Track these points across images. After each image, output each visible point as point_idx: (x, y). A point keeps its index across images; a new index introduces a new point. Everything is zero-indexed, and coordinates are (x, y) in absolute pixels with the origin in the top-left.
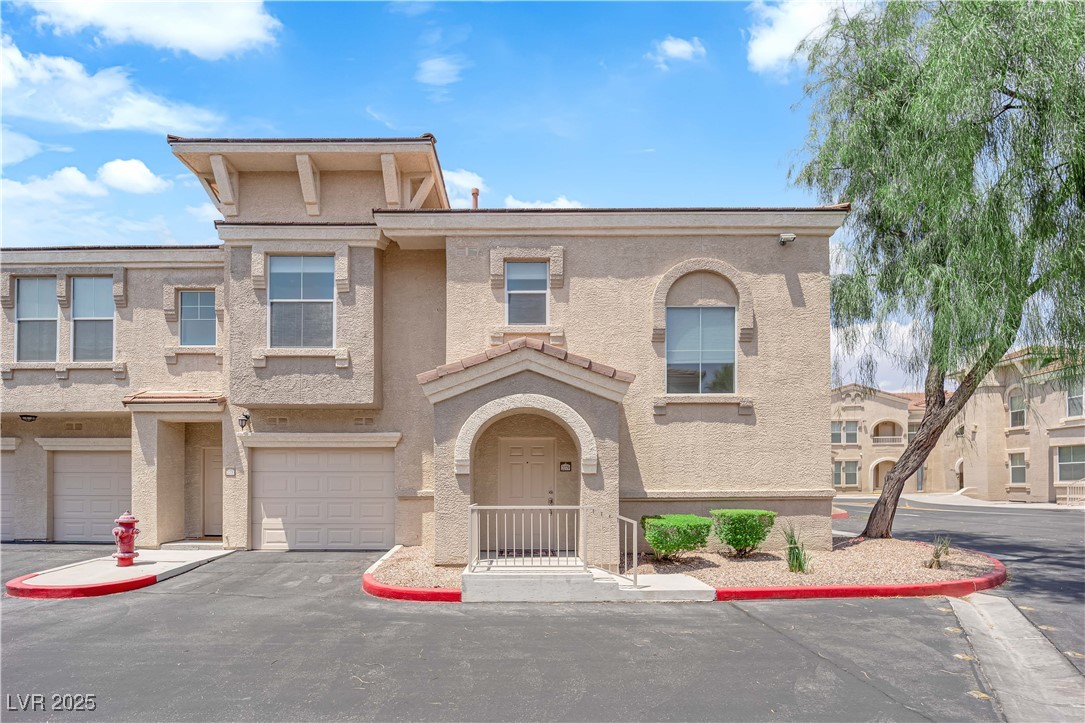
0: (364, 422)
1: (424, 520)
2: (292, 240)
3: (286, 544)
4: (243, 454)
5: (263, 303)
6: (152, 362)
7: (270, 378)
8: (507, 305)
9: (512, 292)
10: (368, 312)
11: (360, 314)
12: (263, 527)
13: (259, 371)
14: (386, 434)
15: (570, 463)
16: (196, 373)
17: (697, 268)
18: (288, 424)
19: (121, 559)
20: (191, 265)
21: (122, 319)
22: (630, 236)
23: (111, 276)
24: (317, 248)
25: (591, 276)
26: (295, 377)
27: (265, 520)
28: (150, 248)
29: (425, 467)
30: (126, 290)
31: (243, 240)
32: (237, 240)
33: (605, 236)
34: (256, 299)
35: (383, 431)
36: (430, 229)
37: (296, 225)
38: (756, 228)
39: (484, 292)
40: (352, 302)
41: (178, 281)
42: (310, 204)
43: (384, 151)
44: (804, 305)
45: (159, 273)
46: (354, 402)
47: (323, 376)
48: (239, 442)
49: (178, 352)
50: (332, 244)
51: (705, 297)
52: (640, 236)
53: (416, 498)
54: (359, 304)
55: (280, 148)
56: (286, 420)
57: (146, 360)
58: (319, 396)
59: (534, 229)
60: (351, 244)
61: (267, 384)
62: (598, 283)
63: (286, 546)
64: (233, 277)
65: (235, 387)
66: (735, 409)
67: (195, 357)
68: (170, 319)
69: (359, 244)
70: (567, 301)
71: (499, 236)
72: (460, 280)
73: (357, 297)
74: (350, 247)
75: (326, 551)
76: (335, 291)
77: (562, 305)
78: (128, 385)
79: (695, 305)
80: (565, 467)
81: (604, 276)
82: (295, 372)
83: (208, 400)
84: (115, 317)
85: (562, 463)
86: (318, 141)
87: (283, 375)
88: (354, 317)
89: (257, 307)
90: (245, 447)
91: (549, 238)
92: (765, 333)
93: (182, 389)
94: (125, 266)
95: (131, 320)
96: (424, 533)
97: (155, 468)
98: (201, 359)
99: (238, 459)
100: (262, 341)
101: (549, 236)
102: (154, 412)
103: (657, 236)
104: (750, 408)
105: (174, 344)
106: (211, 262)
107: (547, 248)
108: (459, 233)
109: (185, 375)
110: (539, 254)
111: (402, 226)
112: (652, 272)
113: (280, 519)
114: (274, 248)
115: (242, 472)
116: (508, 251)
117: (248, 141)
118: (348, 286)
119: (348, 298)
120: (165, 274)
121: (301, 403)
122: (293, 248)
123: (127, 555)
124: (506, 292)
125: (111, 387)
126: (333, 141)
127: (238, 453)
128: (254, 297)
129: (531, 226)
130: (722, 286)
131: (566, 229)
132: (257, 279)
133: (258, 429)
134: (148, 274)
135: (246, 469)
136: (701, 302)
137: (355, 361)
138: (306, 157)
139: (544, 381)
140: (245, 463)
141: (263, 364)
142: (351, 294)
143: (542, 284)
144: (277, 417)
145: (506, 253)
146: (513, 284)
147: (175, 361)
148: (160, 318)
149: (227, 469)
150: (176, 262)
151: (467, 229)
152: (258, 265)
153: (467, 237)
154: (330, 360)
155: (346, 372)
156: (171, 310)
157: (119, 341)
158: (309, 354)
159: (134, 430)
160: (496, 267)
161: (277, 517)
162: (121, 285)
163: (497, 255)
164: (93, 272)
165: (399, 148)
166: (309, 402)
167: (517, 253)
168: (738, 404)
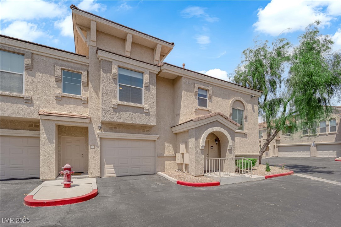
0: (145, 131)
1: (166, 164)
2: (129, 64)
3: (115, 174)
4: (98, 140)
5: (116, 84)
6: (47, 98)
7: (119, 112)
8: (198, 101)
9: (199, 97)
10: (154, 95)
11: (152, 95)
12: (105, 168)
13: (114, 109)
14: (155, 136)
15: (213, 146)
16: (71, 105)
17: (238, 99)
18: (118, 129)
19: (65, 185)
20: (69, 60)
21: (29, 75)
22: (225, 88)
23: (23, 55)
24: (138, 69)
25: (217, 97)
26: (129, 113)
27: (106, 165)
28: (49, 48)
29: (166, 147)
30: (32, 63)
31: (108, 58)
32: (106, 58)
33: (220, 87)
34: (113, 82)
35: (152, 134)
36: (179, 73)
37: (132, 59)
38: (248, 92)
39: (192, 96)
40: (149, 90)
41: (63, 65)
42: (127, 51)
43: (159, 43)
44: (254, 112)
45: (51, 60)
46: (150, 124)
47: (139, 114)
48: (97, 136)
49: (62, 95)
50: (143, 69)
51: (239, 107)
52: (227, 89)
53: (164, 157)
54: (151, 91)
55: (123, 29)
56: (116, 128)
57: (44, 96)
58: (138, 121)
59: (205, 81)
60: (151, 71)
61: (118, 114)
62: (218, 99)
63: (115, 175)
64: (103, 71)
65: (104, 114)
66: (244, 134)
67: (71, 99)
68: (57, 80)
69: (152, 71)
70: (212, 102)
71: (196, 80)
72: (186, 90)
73: (151, 89)
74: (149, 72)
75: (131, 176)
76: (144, 85)
77: (211, 103)
78: (33, 106)
79: (237, 108)
80: (212, 147)
81: (220, 97)
82: (129, 111)
83: (85, 117)
84: (24, 74)
85: (211, 146)
86: (137, 32)
87: (124, 112)
88: (150, 95)
89: (113, 85)
90: (99, 137)
91: (209, 84)
92: (249, 117)
93: (64, 111)
94: (32, 52)
95: (35, 77)
96: (166, 168)
97: (54, 145)
98: (73, 100)
99: (96, 142)
100: (116, 98)
101: (208, 83)
102: (54, 120)
103: (230, 90)
104: (247, 134)
105: (59, 91)
106: (79, 61)
107: (208, 87)
108: (186, 76)
109: (65, 105)
110: (207, 88)
111: (172, 70)
112: (229, 98)
113: (112, 165)
114: (121, 65)
115: (98, 147)
116: (199, 85)
117: (110, 21)
118: (148, 85)
119: (148, 88)
120: (55, 61)
121: (131, 123)
122: (129, 67)
123: (69, 182)
124: (198, 97)
125: (22, 106)
126: (143, 33)
127: (96, 140)
128: (112, 81)
129: (205, 79)
130: (242, 105)
131: (212, 83)
132: (114, 74)
133: (105, 131)
134: (45, 58)
135: (99, 146)
136: (238, 108)
137: (150, 110)
138: (132, 36)
139: (220, 124)
140: (99, 144)
141: (116, 107)
142: (149, 87)
143: (205, 96)
144: (113, 127)
145: (199, 86)
146: (200, 95)
147: (59, 99)
148: (53, 79)
149: (91, 146)
150: (62, 57)
151: (189, 76)
152: (115, 70)
153: (188, 78)
154: (142, 109)
155: (147, 114)
156: (59, 77)
157: (26, 85)
158: (135, 106)
159: (42, 127)
160: (196, 89)
161: (111, 164)
162: (30, 60)
163: (197, 86)
164: (12, 50)
165: (164, 44)
166: (134, 123)
167: (201, 86)
168: (245, 133)
